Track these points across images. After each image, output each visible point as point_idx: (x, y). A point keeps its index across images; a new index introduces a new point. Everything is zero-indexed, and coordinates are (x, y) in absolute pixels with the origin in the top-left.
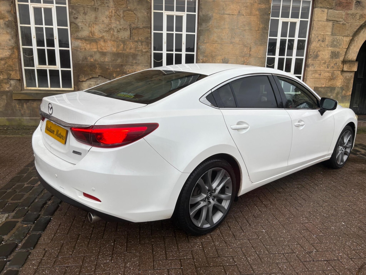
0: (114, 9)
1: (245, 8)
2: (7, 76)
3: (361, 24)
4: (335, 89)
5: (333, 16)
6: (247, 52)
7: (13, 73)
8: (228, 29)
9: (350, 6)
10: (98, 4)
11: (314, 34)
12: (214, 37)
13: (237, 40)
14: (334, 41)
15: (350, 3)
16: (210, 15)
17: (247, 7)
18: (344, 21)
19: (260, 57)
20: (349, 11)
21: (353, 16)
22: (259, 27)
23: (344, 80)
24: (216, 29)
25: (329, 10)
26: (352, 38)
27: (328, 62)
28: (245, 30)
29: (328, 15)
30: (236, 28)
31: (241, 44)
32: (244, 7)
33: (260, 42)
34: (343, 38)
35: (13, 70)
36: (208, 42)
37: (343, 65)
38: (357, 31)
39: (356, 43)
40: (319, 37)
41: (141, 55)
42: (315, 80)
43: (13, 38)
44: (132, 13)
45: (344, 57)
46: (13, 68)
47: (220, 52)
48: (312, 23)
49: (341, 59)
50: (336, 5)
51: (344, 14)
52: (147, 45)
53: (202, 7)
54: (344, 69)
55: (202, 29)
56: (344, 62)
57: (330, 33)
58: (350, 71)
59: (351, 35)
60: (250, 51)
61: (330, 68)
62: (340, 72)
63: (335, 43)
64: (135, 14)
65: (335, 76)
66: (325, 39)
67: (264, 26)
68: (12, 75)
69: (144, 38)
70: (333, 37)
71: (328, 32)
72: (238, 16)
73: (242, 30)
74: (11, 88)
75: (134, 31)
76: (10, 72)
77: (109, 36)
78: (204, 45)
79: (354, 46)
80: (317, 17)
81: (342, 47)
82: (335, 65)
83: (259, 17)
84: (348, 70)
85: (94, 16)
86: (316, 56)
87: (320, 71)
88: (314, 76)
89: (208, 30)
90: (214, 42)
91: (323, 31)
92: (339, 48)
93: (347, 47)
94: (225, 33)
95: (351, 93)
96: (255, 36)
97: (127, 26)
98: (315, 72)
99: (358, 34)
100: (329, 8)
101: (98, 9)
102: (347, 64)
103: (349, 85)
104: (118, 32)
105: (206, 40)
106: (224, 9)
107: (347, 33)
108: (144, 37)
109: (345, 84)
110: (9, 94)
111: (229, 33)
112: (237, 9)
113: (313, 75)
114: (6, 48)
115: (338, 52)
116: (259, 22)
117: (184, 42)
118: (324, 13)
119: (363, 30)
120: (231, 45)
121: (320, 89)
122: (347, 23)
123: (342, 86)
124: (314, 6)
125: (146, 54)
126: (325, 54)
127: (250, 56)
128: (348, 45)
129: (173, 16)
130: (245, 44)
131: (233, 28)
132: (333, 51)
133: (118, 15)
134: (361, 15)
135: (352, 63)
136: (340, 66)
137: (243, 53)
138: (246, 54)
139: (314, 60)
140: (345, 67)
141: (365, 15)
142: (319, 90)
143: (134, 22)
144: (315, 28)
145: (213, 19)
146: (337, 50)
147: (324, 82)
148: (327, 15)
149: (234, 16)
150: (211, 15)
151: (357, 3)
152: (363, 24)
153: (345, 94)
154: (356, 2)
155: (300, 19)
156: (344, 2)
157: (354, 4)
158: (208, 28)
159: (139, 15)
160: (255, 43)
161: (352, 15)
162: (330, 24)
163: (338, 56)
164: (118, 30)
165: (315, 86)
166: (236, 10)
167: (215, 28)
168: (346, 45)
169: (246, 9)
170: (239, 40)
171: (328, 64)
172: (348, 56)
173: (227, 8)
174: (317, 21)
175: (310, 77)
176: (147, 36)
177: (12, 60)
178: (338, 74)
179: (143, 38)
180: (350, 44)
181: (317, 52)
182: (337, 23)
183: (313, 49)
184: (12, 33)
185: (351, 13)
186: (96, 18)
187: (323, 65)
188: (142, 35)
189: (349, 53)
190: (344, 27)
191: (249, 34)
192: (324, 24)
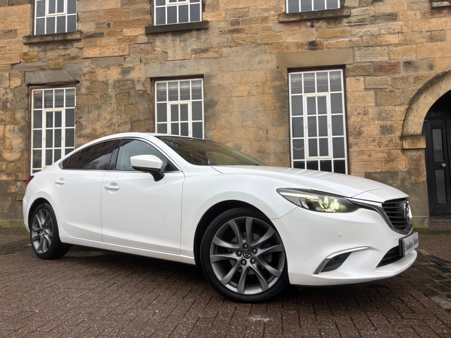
0: (115, 105)
1: (256, 88)
2: (14, 178)
3: (419, 88)
4: (397, 175)
5: (374, 84)
6: (263, 135)
7: (20, 174)
8: (237, 112)
9: (396, 69)
10: (102, 102)
11: (350, 107)
12: (222, 122)
13: (249, 123)
14: (381, 113)
15: (396, 65)
17: (258, 86)
18: (391, 88)
19: (281, 139)
20: (397, 74)
21: (405, 80)
22: (275, 106)
23: (409, 161)
24: (224, 114)
25: (367, 78)
26: (408, 106)
27: (378, 139)
28: (258, 111)
29: (366, 84)
30: (247, 110)
31: (255, 127)
32: (255, 86)
33: (279, 123)
34: (394, 108)
35: (20, 172)
36: (215, 129)
37: (402, 141)
38: (414, 97)
39: (415, 112)
40: (358, 110)
42: (364, 164)
43: (24, 141)
44: (133, 106)
45: (401, 131)
46: (20, 170)
47: (230, 138)
48: (346, 95)
49: (398, 133)
50: (375, 71)
51: (389, 79)
53: (207, 92)
54: (404, 146)
55: (209, 114)
56: (403, 137)
57: (374, 104)
58: (414, 148)
59: (406, 103)
60: (267, 134)
61: (382, 146)
62: (399, 151)
63: (383, 115)
64: (136, 107)
65: (393, 157)
66: (367, 112)
67: (281, 104)
68: (19, 177)
70: (379, 108)
71: (370, 103)
72: (248, 97)
73: (254, 111)
74: (17, 190)
75: (135, 124)
76: (17, 173)
77: (110, 131)
79: (414, 116)
80: (350, 87)
81: (395, 119)
82: (389, 142)
83: (274, 95)
84: (412, 148)
85: (97, 113)
86: (359, 133)
87: (369, 152)
88: (362, 159)
89: (214, 115)
90: (222, 128)
91: (363, 102)
92: (391, 120)
93: (403, 118)
94: (234, 117)
95: (425, 179)
96: (271, 116)
97: (128, 119)
98: (362, 152)
99: (417, 101)
100: (366, 75)
101: (101, 106)
102: (407, 140)
103: (419, 168)
104: (119, 127)
105: (212, 126)
106: (231, 92)
107: (400, 102)
108: (146, 129)
109: (413, 167)
110: (14, 195)
111: (240, 116)
113: (360, 157)
114: (17, 151)
115: (391, 126)
116: (274, 101)
117: (190, 130)
118: (359, 82)
119: (424, 95)
120: (243, 129)
121: (374, 174)
122: (396, 89)
123: (408, 169)
126: (372, 130)
127: (267, 139)
128: (404, 116)
129: (177, 105)
130: (260, 126)
131: (243, 110)
132: (382, 125)
133: (120, 110)
134: (416, 77)
135: (415, 137)
136: (399, 143)
137: (259, 136)
138: (262, 138)
139: (357, 137)
140: (406, 143)
141: (421, 76)
142: (373, 176)
143: (135, 115)
145: (219, 103)
146: (389, 123)
147: (378, 165)
148: (364, 83)
149: (243, 97)
150: (216, 99)
151: (407, 64)
152: (423, 87)
153: (415, 180)
154: (404, 64)
155: (330, 92)
156: (386, 66)
157: (402, 66)
158: (214, 113)
159: (140, 107)
160: (273, 124)
161: (402, 78)
162: (372, 93)
163: (392, 131)
164: (119, 124)
165: (366, 172)
166: (245, 91)
167: (222, 112)
168: (402, 116)
170: (252, 122)
171: (379, 142)
172: (408, 129)
173: (235, 90)
174: (351, 92)
175: (355, 160)
176: (148, 128)
177: (21, 161)
178: (398, 154)
180: (407, 114)
181: (359, 128)
182: (381, 91)
183: (353, 124)
184: (24, 136)
185: (400, 77)
186: (99, 115)
187: (372, 144)
188: (143, 127)
189: (407, 126)
190: (393, 95)
191: (263, 115)
192: (363, 94)
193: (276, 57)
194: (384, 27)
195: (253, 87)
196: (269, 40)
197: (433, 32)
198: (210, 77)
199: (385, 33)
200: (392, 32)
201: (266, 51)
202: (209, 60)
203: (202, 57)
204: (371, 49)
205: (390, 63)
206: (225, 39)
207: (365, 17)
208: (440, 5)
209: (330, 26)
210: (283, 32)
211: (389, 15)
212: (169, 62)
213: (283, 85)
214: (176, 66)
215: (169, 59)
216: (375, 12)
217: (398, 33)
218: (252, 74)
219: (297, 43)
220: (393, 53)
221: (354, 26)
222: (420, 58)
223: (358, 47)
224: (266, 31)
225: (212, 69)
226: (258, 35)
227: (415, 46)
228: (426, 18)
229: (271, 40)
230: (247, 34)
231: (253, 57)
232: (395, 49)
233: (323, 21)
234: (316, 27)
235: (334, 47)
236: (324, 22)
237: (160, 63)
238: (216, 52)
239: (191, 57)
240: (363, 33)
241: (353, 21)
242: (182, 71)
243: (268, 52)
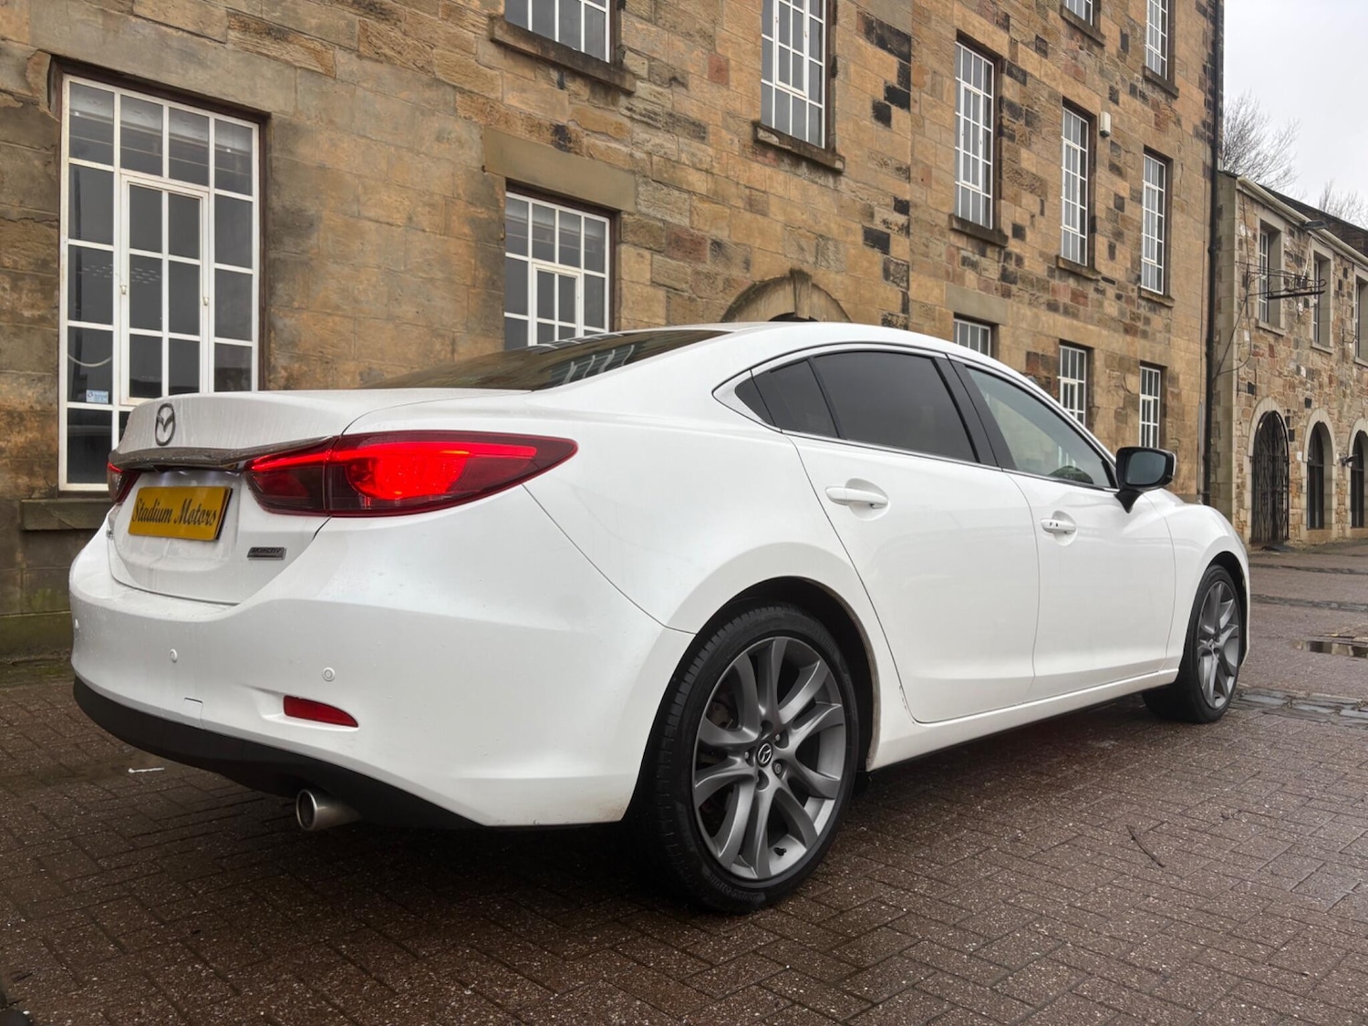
1: (427, 209)
3: (730, 303)
5: (666, 275)
6: (443, 353)
8: (376, 270)
9: (700, 252)
11: (626, 318)
12: (328, 289)
13: (408, 310)
15: (700, 243)
16: (310, 213)
17: (432, 206)
18: (691, 291)
20: (700, 264)
21: (711, 281)
22: (475, 278)
24: (335, 266)
25: (654, 255)
28: (432, 280)
29: (653, 269)
31: (422, 326)
32: (425, 204)
33: (482, 326)
36: (307, 309)
41: (14, 330)
47: (353, 347)
48: (617, 287)
50: (669, 244)
51: (689, 271)
52: (42, 291)
53: (281, 178)
55: (282, 255)
57: (663, 321)
60: (453, 351)
67: (488, 274)
69: (30, 264)
71: (658, 316)
72: (407, 231)
73: (422, 278)
78: (292, 317)
80: (626, 269)
83: (473, 245)
89: (305, 263)
90: (329, 311)
91: (647, 311)
94: (366, 282)
96: (465, 304)
100: (654, 248)
105: (298, 298)
106: (358, 200)
108: (29, 257)
111: (382, 284)
112: (401, 208)
116: (473, 261)
117: (206, 295)
118: (643, 262)
120: (391, 326)
122: (699, 296)
124: (618, 239)
125: (36, 327)
129: (157, 193)
130: (436, 326)
131: (392, 268)
134: (727, 279)
137: (432, 356)
141: (733, 280)
144: (627, 300)
145: (321, 226)
148: (650, 267)
149: (394, 228)
150: (312, 212)
151: (715, 247)
152: (734, 303)
154: (712, 244)
155: (583, 270)
156: (686, 239)
157: (708, 248)
158: (305, 257)
160: (467, 327)
161: (708, 276)
162: (661, 294)
166: (399, 212)
167: (331, 260)
169: (429, 212)
170: (414, 310)
173: (370, 199)
174: (630, 283)
176: (42, 257)
179: (23, 262)
182: (677, 293)
185: (705, 271)
188: (15, 247)
190: (693, 308)
191: (445, 294)
192: (648, 292)
193: (481, 138)
194: (685, 148)
195: (421, 204)
196: (464, 78)
197: (754, 192)
198: (293, 130)
199: (687, 163)
200: (698, 166)
201: (456, 110)
202: (288, 72)
203: (265, 51)
204: (666, 190)
205: (692, 235)
206: (342, 23)
207: (658, 109)
208: (767, 140)
209: (595, 102)
210: (497, 73)
211: (693, 123)
212: (139, 20)
213: (494, 221)
214: (168, 46)
215: (137, 10)
216: (673, 105)
217: (707, 171)
218: (420, 166)
219: (529, 117)
220: (698, 214)
221: (638, 121)
222: (735, 240)
223: (645, 176)
224: (457, 50)
225: (300, 107)
226: (434, 51)
227: (728, 211)
228: (746, 157)
229: (470, 83)
230: (405, 33)
231: (423, 113)
232: (700, 205)
233: (583, 83)
234: (568, 90)
235: (603, 158)
236: (585, 86)
237: (102, 10)
238: (316, 54)
239: (226, 35)
240: (653, 146)
241: (637, 110)
242: (191, 73)
243: (463, 115)
